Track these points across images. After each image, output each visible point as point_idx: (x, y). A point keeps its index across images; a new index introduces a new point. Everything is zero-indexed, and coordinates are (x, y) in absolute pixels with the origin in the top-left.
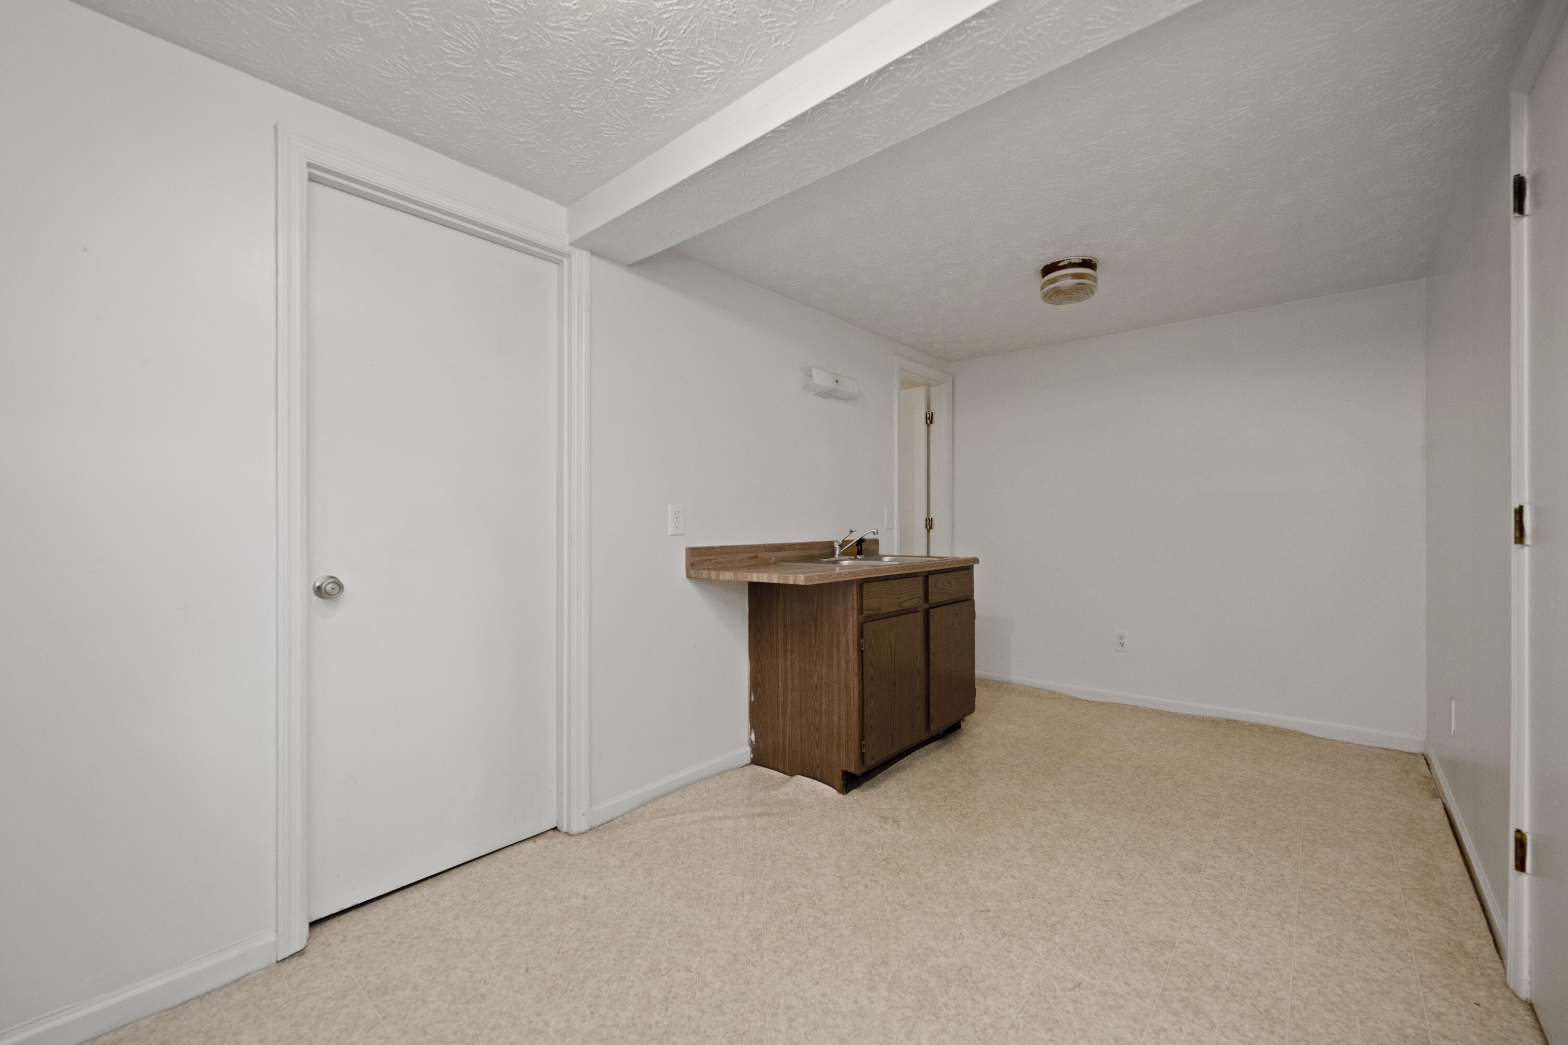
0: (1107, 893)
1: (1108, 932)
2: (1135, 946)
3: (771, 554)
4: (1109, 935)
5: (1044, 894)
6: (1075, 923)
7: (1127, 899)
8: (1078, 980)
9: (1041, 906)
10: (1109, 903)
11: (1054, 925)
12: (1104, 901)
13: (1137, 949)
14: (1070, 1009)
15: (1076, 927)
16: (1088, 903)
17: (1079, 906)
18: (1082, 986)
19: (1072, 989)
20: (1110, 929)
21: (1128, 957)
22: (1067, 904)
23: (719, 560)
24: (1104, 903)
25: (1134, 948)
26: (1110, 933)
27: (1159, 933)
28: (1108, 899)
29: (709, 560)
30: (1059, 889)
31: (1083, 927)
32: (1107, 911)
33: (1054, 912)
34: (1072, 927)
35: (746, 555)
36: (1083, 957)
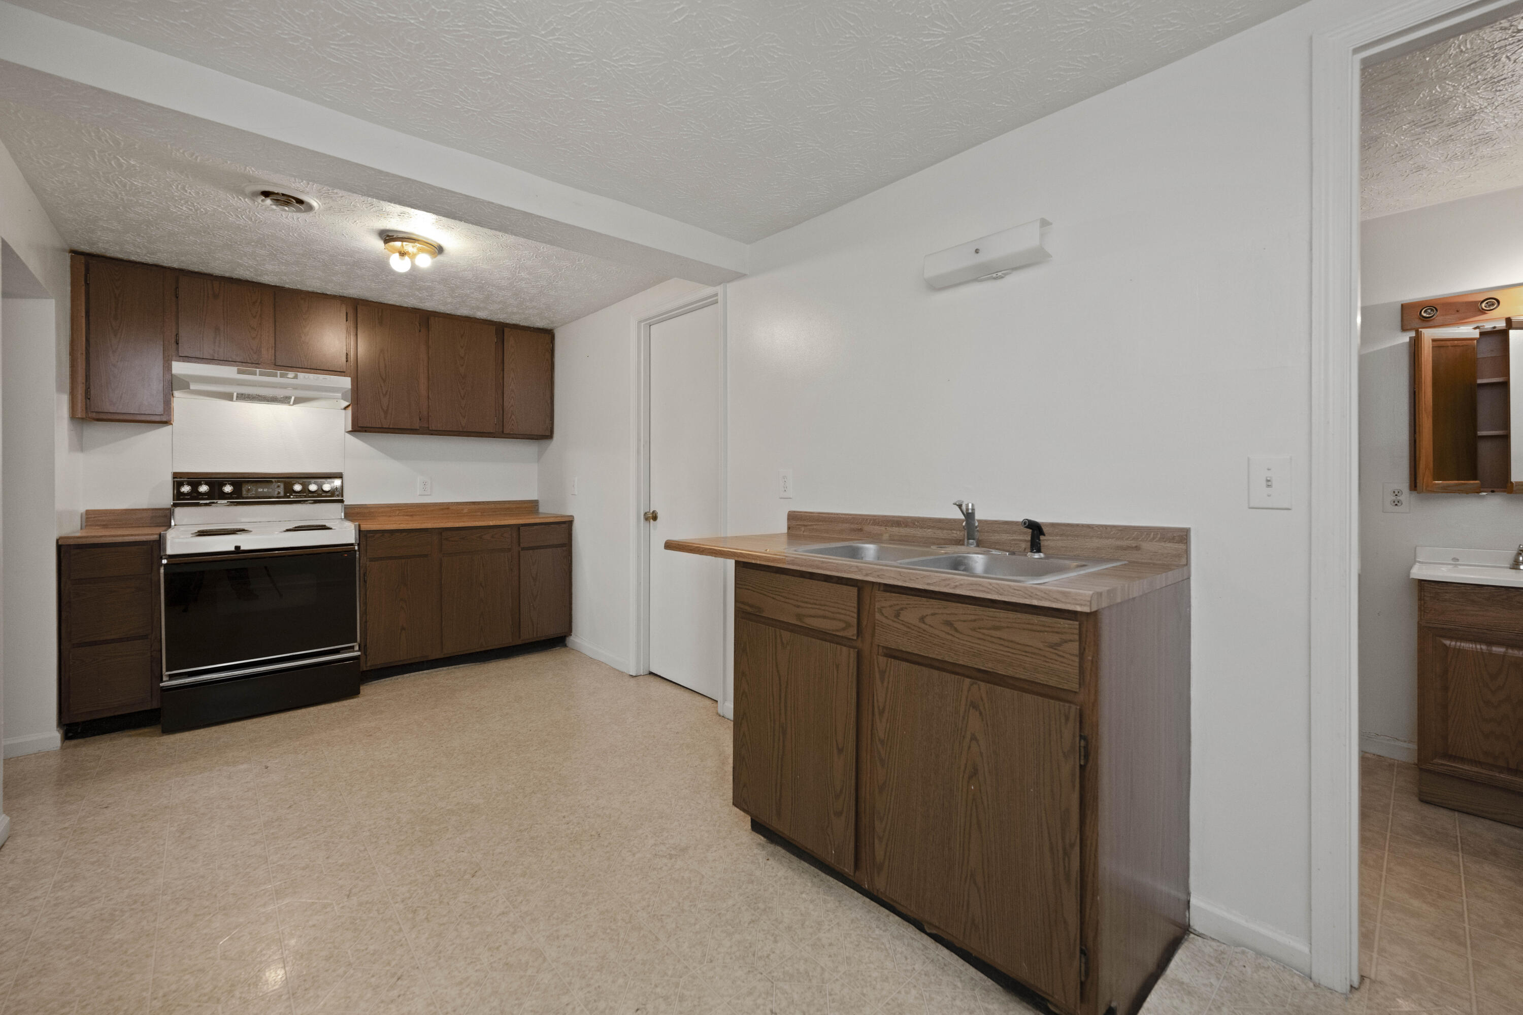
0: (409, 987)
1: (366, 949)
2: (332, 960)
3: (883, 528)
4: (363, 948)
5: (459, 927)
6: (401, 930)
7: (382, 1002)
8: (352, 898)
9: (445, 916)
10: (395, 979)
11: (415, 913)
12: (402, 976)
13: (327, 959)
14: (340, 882)
15: (396, 927)
16: (413, 958)
17: (417, 947)
18: (346, 897)
19: (350, 891)
20: (367, 953)
21: (329, 945)
22: (427, 939)
23: (815, 527)
24: (399, 974)
25: (330, 957)
26: (363, 950)
27: (318, 996)
28: (400, 982)
29: (804, 526)
30: (453, 944)
31: (391, 933)
32: (388, 968)
33: (428, 921)
34: (399, 924)
35: (847, 526)
36: (365, 913)
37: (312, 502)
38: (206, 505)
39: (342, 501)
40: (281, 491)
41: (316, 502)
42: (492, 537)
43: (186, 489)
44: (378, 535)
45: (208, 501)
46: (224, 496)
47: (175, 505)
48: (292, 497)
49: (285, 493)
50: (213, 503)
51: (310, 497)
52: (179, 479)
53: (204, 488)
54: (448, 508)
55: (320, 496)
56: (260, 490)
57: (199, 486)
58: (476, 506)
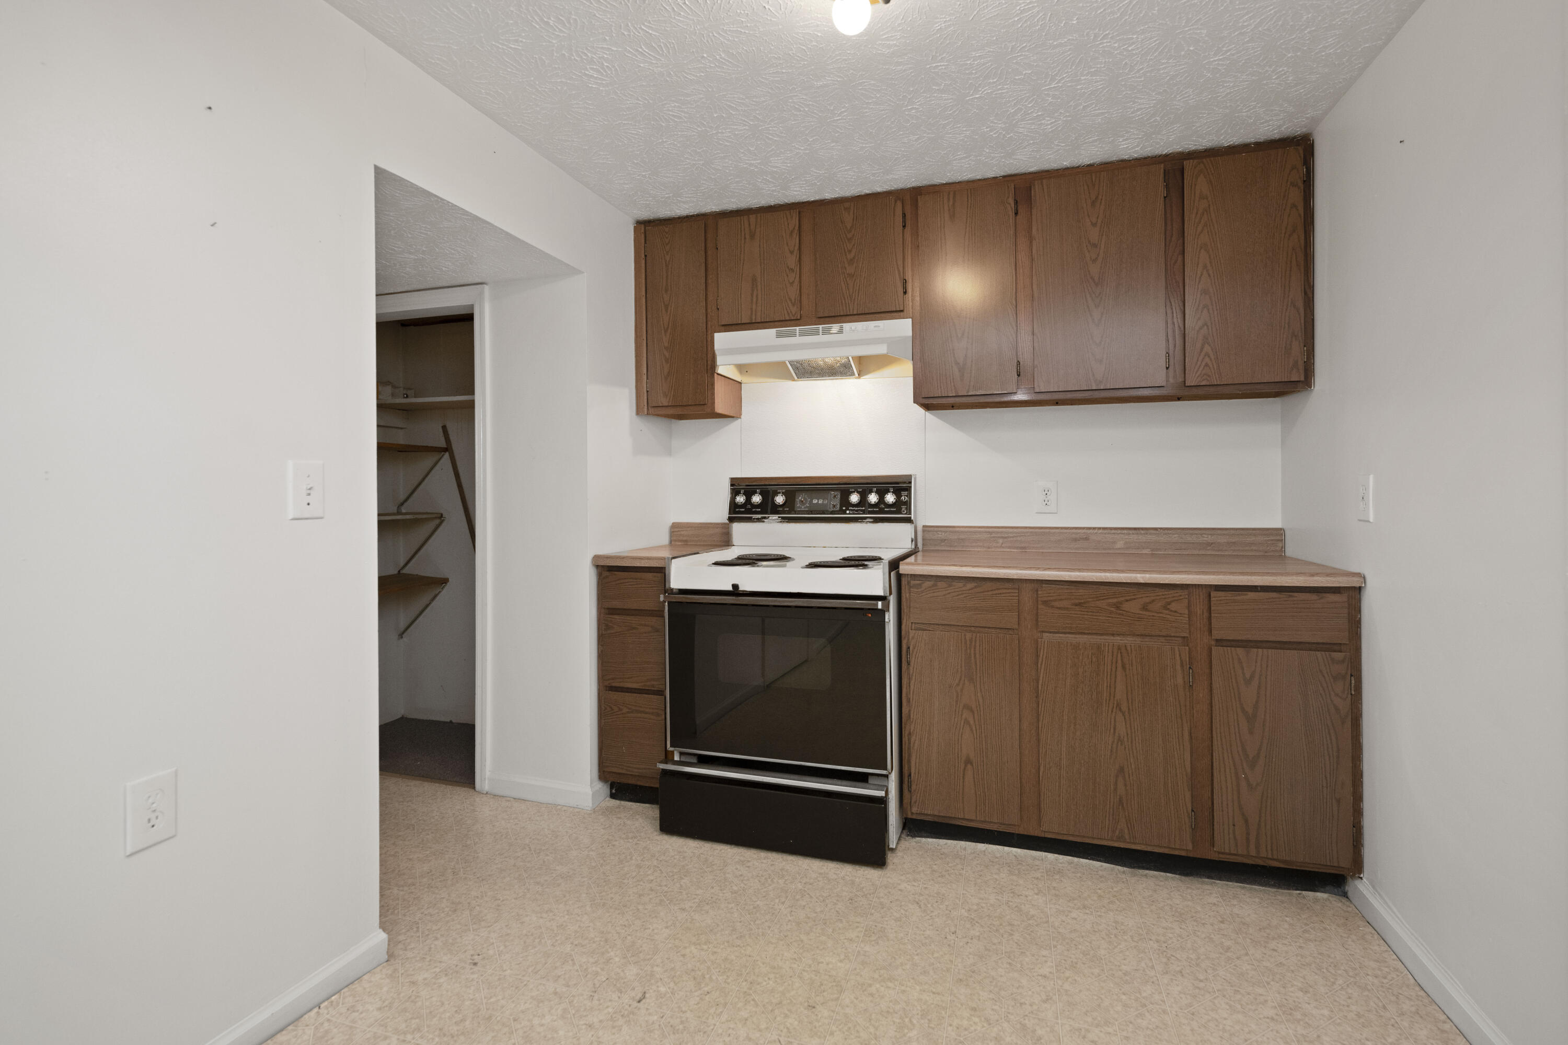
37: (871, 520)
38: (759, 520)
39: (908, 520)
40: (837, 502)
41: (876, 520)
42: (1145, 608)
43: (741, 499)
44: (928, 584)
45: (759, 516)
46: (775, 509)
47: (731, 520)
48: (848, 512)
49: (841, 506)
50: (765, 518)
51: (870, 513)
52: (737, 486)
53: (757, 499)
54: (1087, 539)
55: (881, 511)
56: (815, 501)
57: (752, 495)
58: (1140, 537)
